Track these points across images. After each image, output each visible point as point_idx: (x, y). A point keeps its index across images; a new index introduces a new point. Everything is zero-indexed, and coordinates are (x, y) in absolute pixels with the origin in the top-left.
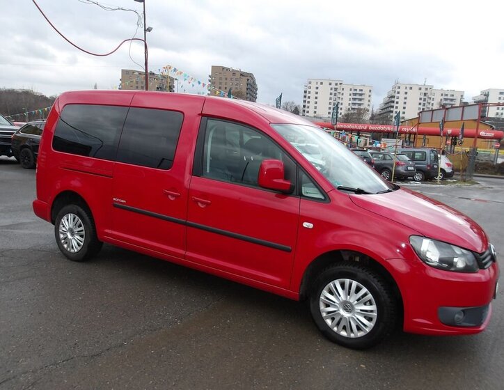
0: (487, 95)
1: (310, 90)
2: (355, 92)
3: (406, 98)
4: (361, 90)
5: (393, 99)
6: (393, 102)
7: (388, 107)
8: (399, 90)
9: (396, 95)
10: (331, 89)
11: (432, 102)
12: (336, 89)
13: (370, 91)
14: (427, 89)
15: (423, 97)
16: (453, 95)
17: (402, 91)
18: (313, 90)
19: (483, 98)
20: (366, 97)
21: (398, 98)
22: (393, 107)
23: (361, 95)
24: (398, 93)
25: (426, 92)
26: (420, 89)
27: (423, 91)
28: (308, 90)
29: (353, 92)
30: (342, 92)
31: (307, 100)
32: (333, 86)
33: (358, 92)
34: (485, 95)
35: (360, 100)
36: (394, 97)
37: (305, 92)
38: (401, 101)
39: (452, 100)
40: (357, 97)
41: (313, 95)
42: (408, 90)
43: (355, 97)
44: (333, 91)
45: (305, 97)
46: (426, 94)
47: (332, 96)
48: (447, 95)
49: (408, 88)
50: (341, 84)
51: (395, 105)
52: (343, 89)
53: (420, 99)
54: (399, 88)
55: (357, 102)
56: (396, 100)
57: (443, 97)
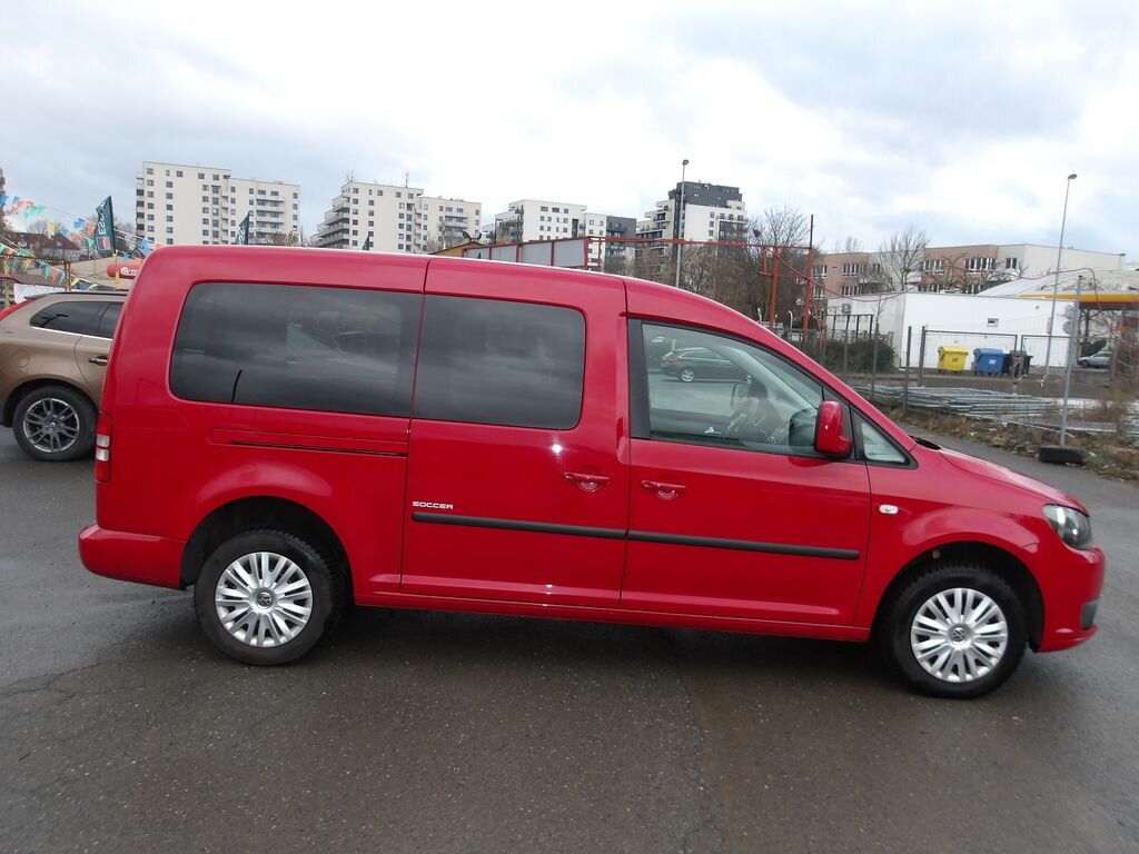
0: (520, 212)
1: (150, 189)
2: (261, 197)
3: (372, 214)
4: (276, 194)
5: (345, 215)
6: (347, 221)
7: (337, 232)
8: (355, 196)
9: (353, 207)
10: (205, 188)
11: (423, 223)
12: (216, 189)
13: (295, 196)
14: (411, 196)
15: (404, 211)
16: (461, 210)
17: (363, 197)
18: (160, 190)
19: (514, 216)
20: (287, 209)
21: (356, 213)
22: (347, 231)
23: (276, 203)
24: (356, 201)
25: (410, 201)
26: (399, 195)
27: (405, 200)
28: (147, 189)
29: (255, 196)
30: (231, 195)
31: (147, 212)
32: (209, 181)
33: (268, 197)
34: (517, 212)
35: (276, 214)
36: (346, 210)
37: (140, 192)
38: (363, 218)
39: (460, 219)
40: (268, 207)
41: (160, 201)
42: (374, 197)
43: (261, 208)
44: (209, 193)
45: (140, 204)
46: (411, 207)
47: (209, 205)
48: (450, 209)
49: (375, 193)
50: (226, 177)
51: (352, 227)
52: (233, 190)
53: (401, 216)
54: (356, 191)
55: (268, 218)
56: (352, 217)
57: (443, 214)
